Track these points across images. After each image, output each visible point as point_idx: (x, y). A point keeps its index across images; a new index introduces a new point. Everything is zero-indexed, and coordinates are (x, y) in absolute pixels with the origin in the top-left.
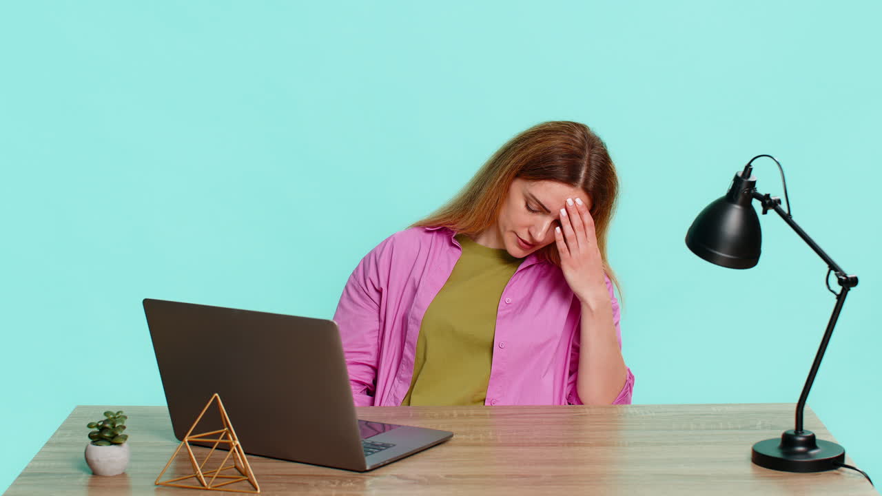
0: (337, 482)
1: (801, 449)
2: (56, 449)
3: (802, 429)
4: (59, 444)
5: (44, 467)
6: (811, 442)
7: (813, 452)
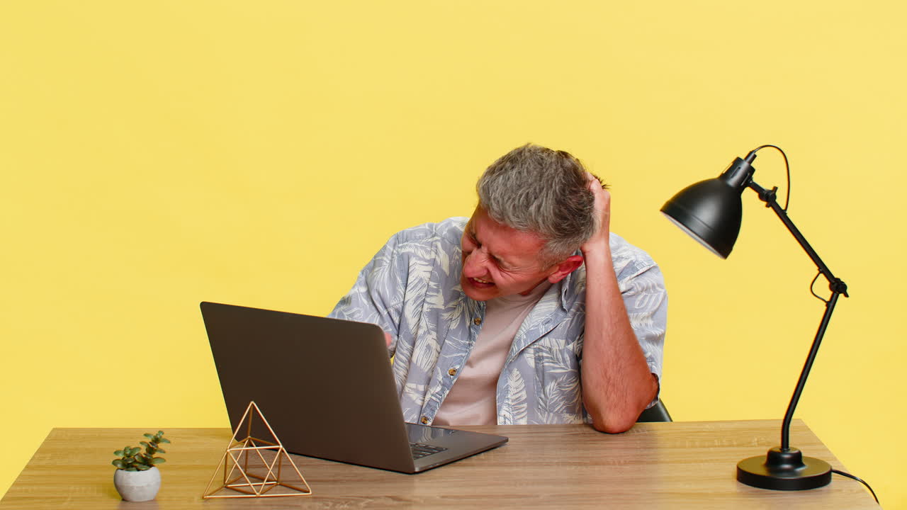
0: (331, 504)
1: (787, 466)
2: (35, 473)
3: (788, 447)
4: (39, 467)
5: (26, 491)
6: (797, 459)
7: (799, 470)
